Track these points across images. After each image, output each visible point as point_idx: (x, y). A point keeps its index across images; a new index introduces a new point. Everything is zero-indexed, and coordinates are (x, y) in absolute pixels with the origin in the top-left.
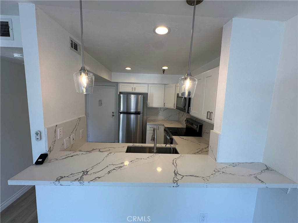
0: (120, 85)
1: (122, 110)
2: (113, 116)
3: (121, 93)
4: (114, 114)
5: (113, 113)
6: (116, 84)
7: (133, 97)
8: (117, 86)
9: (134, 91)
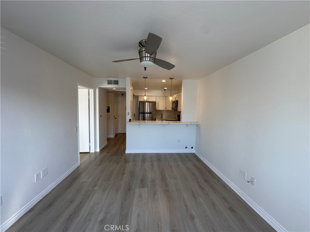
0: (140, 97)
2: (134, 116)
3: (140, 102)
5: (134, 114)
7: (147, 104)
8: (138, 98)
9: (148, 101)
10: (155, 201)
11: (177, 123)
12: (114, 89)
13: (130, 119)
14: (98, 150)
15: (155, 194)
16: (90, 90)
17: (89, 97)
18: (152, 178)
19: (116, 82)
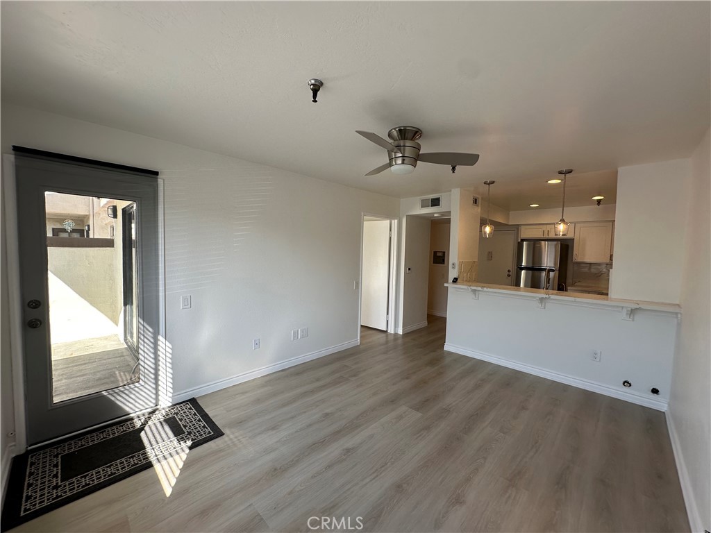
0: (523, 228)
1: (524, 264)
2: (509, 276)
3: (523, 240)
4: (510, 273)
5: (509, 271)
6: (517, 228)
7: (545, 245)
8: (518, 229)
9: (546, 236)
10: (416, 437)
11: (578, 299)
12: (435, 215)
13: (455, 278)
14: (400, 332)
15: (427, 428)
16: (393, 221)
17: (390, 234)
18: (450, 406)
19: (436, 202)
